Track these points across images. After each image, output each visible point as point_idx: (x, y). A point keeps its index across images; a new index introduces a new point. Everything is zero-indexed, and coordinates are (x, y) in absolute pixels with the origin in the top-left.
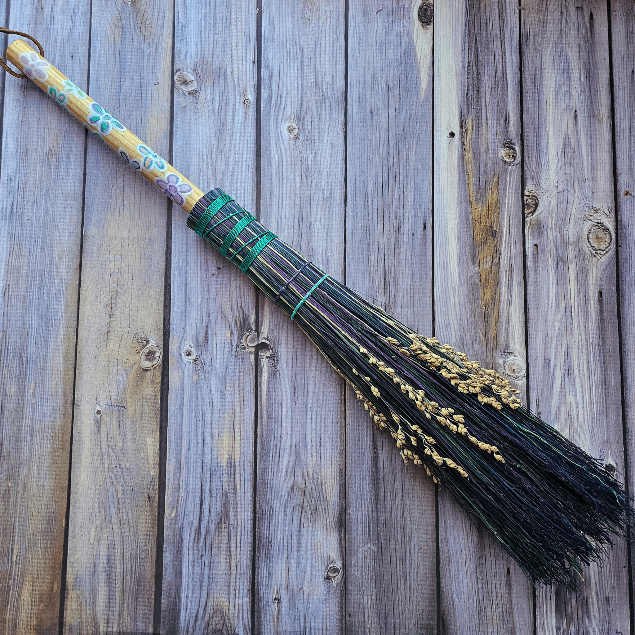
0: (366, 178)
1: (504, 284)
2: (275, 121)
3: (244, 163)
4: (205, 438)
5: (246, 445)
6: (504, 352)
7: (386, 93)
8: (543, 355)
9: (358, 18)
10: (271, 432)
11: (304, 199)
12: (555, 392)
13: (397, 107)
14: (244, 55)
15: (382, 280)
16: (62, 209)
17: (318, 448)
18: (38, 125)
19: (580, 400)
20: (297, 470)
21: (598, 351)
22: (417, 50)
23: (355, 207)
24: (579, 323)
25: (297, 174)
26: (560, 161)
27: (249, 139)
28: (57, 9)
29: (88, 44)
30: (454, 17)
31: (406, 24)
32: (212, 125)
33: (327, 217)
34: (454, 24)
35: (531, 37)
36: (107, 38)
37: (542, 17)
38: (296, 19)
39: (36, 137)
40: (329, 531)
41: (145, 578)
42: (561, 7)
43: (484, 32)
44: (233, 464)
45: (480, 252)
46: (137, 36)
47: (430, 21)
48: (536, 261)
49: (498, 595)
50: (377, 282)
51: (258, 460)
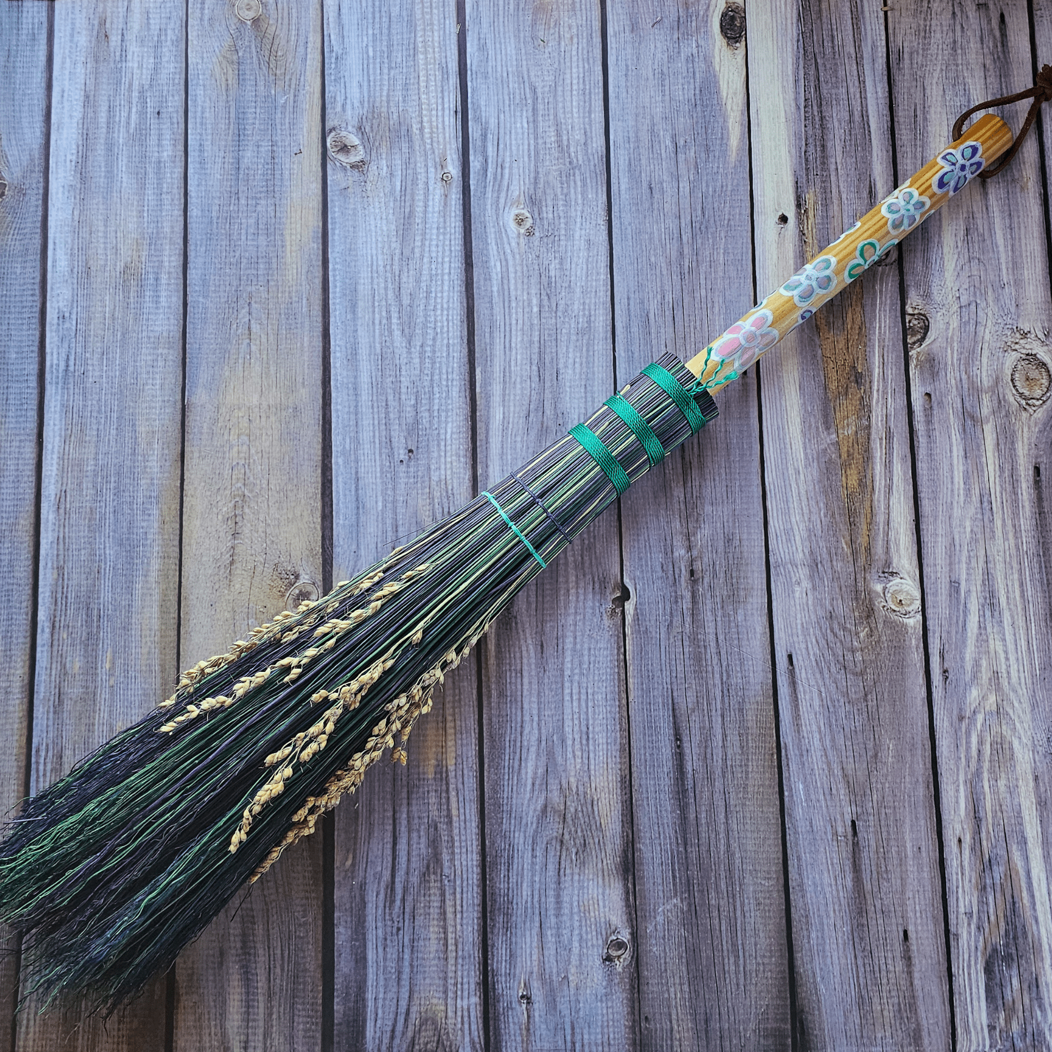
0: (646, 294)
1: (878, 460)
2: (494, 207)
3: (446, 277)
6: (884, 572)
7: (673, 155)
8: (947, 575)
9: (622, 35)
10: (505, 719)
11: (546, 332)
12: (969, 635)
13: (692, 178)
14: (440, 101)
16: (150, 363)
17: (584, 742)
18: (106, 226)
19: (1011, 647)
20: (550, 781)
21: (1037, 566)
22: (721, 83)
23: (629, 343)
24: (1004, 520)
25: (533, 292)
26: (961, 256)
27: (453, 237)
28: (131, 36)
29: (183, 93)
30: (779, 28)
31: (701, 42)
32: (391, 216)
33: (584, 360)
34: (780, 39)
35: (906, 56)
36: (213, 81)
37: (922, 22)
38: (522, 40)
39: (102, 246)
40: (607, 880)
41: (305, 970)
42: (953, 5)
43: (828, 51)
44: (444, 775)
45: (837, 408)
46: (264, 76)
47: (740, 36)
48: (929, 422)
49: (890, 976)
51: (486, 766)
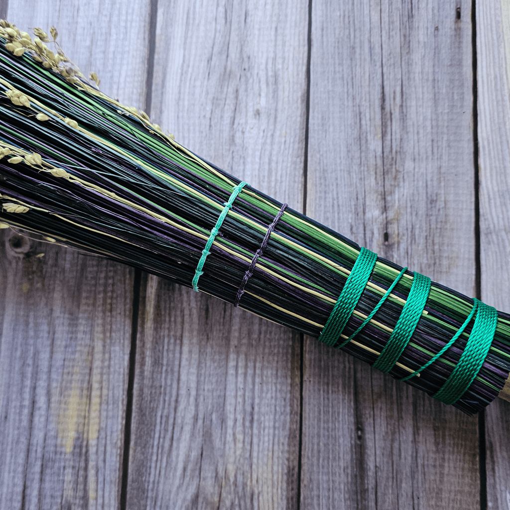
4: (37, 398)
5: (110, 414)
10: (158, 392)
15: (378, 110)
17: (247, 424)
20: (205, 466)
44: (84, 450)
50: (368, 115)
51: (132, 444)
